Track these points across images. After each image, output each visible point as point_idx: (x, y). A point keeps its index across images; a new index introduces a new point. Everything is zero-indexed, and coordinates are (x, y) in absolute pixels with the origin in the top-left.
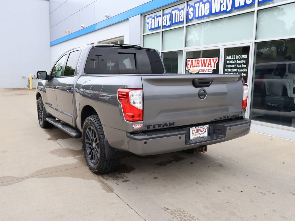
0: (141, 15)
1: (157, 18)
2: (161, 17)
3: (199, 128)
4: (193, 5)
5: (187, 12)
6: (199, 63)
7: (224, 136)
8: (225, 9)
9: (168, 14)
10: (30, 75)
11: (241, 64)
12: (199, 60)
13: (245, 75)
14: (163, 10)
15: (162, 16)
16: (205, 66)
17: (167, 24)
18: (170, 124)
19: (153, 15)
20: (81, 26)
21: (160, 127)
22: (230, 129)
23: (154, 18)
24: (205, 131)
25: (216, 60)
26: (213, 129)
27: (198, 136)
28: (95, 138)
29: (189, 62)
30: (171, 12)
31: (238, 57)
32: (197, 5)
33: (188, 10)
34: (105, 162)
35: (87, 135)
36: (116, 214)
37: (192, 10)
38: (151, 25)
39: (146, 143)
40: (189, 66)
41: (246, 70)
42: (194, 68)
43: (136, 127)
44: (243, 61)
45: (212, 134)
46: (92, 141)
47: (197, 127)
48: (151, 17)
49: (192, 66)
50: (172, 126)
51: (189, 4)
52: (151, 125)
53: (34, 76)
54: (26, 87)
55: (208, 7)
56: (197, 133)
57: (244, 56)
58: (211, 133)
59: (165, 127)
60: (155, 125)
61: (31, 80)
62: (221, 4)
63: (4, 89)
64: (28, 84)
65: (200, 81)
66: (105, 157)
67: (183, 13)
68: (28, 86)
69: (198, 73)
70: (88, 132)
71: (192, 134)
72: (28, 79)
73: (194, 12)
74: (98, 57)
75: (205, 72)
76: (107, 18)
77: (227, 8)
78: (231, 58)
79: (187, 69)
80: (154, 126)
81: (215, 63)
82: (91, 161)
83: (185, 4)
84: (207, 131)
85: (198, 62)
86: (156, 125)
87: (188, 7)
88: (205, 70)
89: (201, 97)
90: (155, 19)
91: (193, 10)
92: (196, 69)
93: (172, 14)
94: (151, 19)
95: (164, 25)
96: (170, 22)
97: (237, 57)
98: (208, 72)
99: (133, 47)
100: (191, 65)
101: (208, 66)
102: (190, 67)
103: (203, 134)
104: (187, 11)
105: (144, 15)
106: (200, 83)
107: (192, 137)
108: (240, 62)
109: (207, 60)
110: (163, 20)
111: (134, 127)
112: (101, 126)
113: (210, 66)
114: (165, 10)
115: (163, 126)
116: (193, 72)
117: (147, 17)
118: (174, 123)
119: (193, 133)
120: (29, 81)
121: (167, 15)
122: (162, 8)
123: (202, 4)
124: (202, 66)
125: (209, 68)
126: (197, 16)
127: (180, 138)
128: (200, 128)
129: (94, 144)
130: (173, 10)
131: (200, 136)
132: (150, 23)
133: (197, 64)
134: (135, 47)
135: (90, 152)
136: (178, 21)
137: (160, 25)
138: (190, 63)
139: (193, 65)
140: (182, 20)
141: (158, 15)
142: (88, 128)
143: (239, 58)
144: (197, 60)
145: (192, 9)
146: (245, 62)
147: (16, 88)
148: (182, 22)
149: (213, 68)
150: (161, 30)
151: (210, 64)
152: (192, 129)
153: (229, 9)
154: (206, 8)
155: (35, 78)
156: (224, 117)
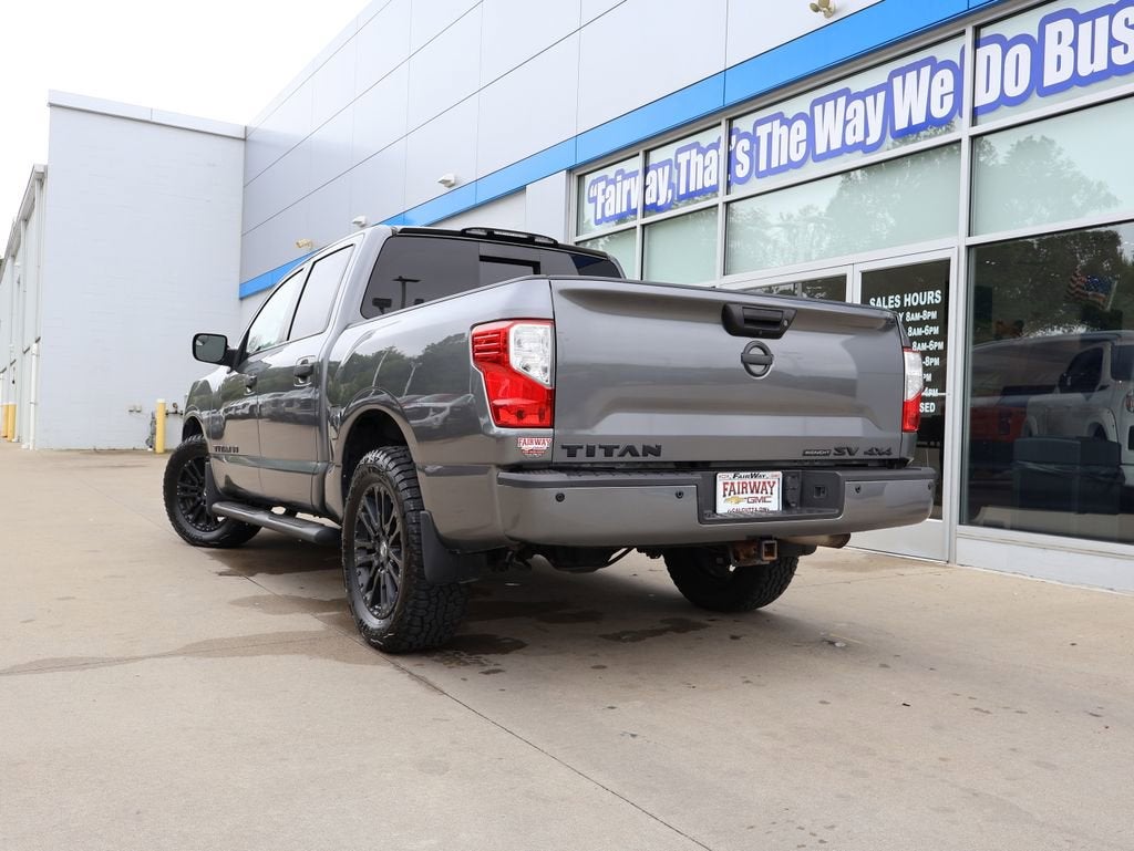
0: (570, 171)
1: (625, 182)
2: (640, 177)
3: (747, 477)
4: (751, 131)
5: (730, 155)
7: (837, 511)
8: (860, 137)
9: (662, 164)
10: (161, 401)
11: (920, 324)
13: (936, 361)
14: (647, 153)
15: (641, 172)
17: (658, 198)
18: (647, 450)
19: (610, 172)
20: (355, 220)
21: (611, 455)
22: (858, 490)
23: (614, 182)
24: (769, 491)
26: (797, 486)
27: (743, 506)
28: (386, 522)
30: (673, 158)
31: (908, 300)
32: (763, 131)
33: (732, 148)
34: (422, 595)
35: (360, 521)
36: (454, 742)
37: (747, 148)
38: (603, 205)
39: (560, 498)
41: (940, 345)
43: (531, 447)
44: (926, 315)
45: (793, 505)
46: (377, 538)
47: (742, 474)
48: (604, 178)
50: (651, 458)
51: (737, 129)
52: (581, 447)
53: (175, 405)
54: (142, 445)
55: (803, 135)
56: (741, 496)
57: (933, 297)
58: (790, 501)
59: (628, 458)
60: (594, 447)
61: (160, 417)
62: (846, 123)
63: (61, 451)
64: (147, 435)
65: (748, 313)
66: (420, 575)
67: (716, 159)
68: (147, 442)
70: (365, 510)
71: (725, 496)
72: (150, 417)
73: (753, 154)
74: (404, 285)
76: (448, 190)
77: (867, 134)
78: (887, 303)
80: (591, 452)
82: (372, 613)
83: (721, 131)
84: (777, 490)
86: (597, 447)
87: (734, 138)
89: (755, 368)
90: (619, 185)
91: (751, 147)
93: (678, 166)
94: (602, 185)
95: (648, 203)
96: (670, 191)
97: (906, 300)
99: (530, 240)
103: (763, 500)
104: (729, 153)
105: (578, 173)
106: (748, 320)
107: (723, 506)
108: (917, 317)
110: (645, 187)
111: (524, 447)
112: (410, 474)
114: (652, 153)
115: (622, 455)
117: (589, 179)
118: (659, 448)
119: (727, 493)
120: (154, 422)
121: (660, 170)
122: (645, 144)
123: (781, 125)
126: (763, 167)
127: (679, 495)
128: (752, 480)
129: (384, 545)
130: (680, 151)
131: (751, 505)
132: (601, 200)
134: (536, 240)
135: (371, 580)
136: (700, 187)
137: (636, 203)
140: (714, 182)
141: (627, 172)
142: (366, 493)
143: (915, 304)
145: (745, 143)
146: (934, 315)
147: (105, 447)
148: (714, 190)
150: (639, 221)
152: (723, 479)
153: (873, 139)
154: (795, 138)
155: (176, 413)
156: (836, 449)
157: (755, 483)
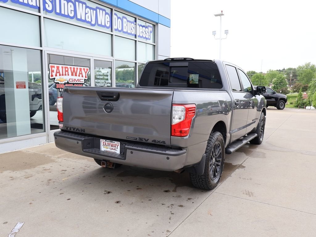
3: (109, 142)
6: (68, 71)
8: (90, 20)
12: (67, 68)
16: (76, 75)
18: (82, 130)
21: (74, 130)
25: (87, 70)
27: (109, 150)
29: (53, 69)
40: (54, 74)
42: (62, 77)
49: (58, 74)
56: (108, 147)
62: (86, 13)
69: (68, 83)
71: (103, 146)
75: (77, 83)
77: (92, 20)
79: (51, 78)
81: (86, 73)
84: (119, 147)
85: (67, 69)
86: (71, 127)
88: (77, 80)
92: (64, 78)
98: (79, 82)
100: (57, 72)
101: (79, 76)
102: (56, 75)
103: (115, 149)
107: (103, 149)
109: (77, 69)
113: (81, 75)
116: (61, 81)
124: (72, 75)
125: (81, 78)
133: (65, 73)
138: (55, 69)
139: (59, 72)
144: (65, 68)
149: (84, 78)
151: (81, 74)
152: (102, 141)
154: (70, 8)
156: (139, 138)
157: (112, 144)
